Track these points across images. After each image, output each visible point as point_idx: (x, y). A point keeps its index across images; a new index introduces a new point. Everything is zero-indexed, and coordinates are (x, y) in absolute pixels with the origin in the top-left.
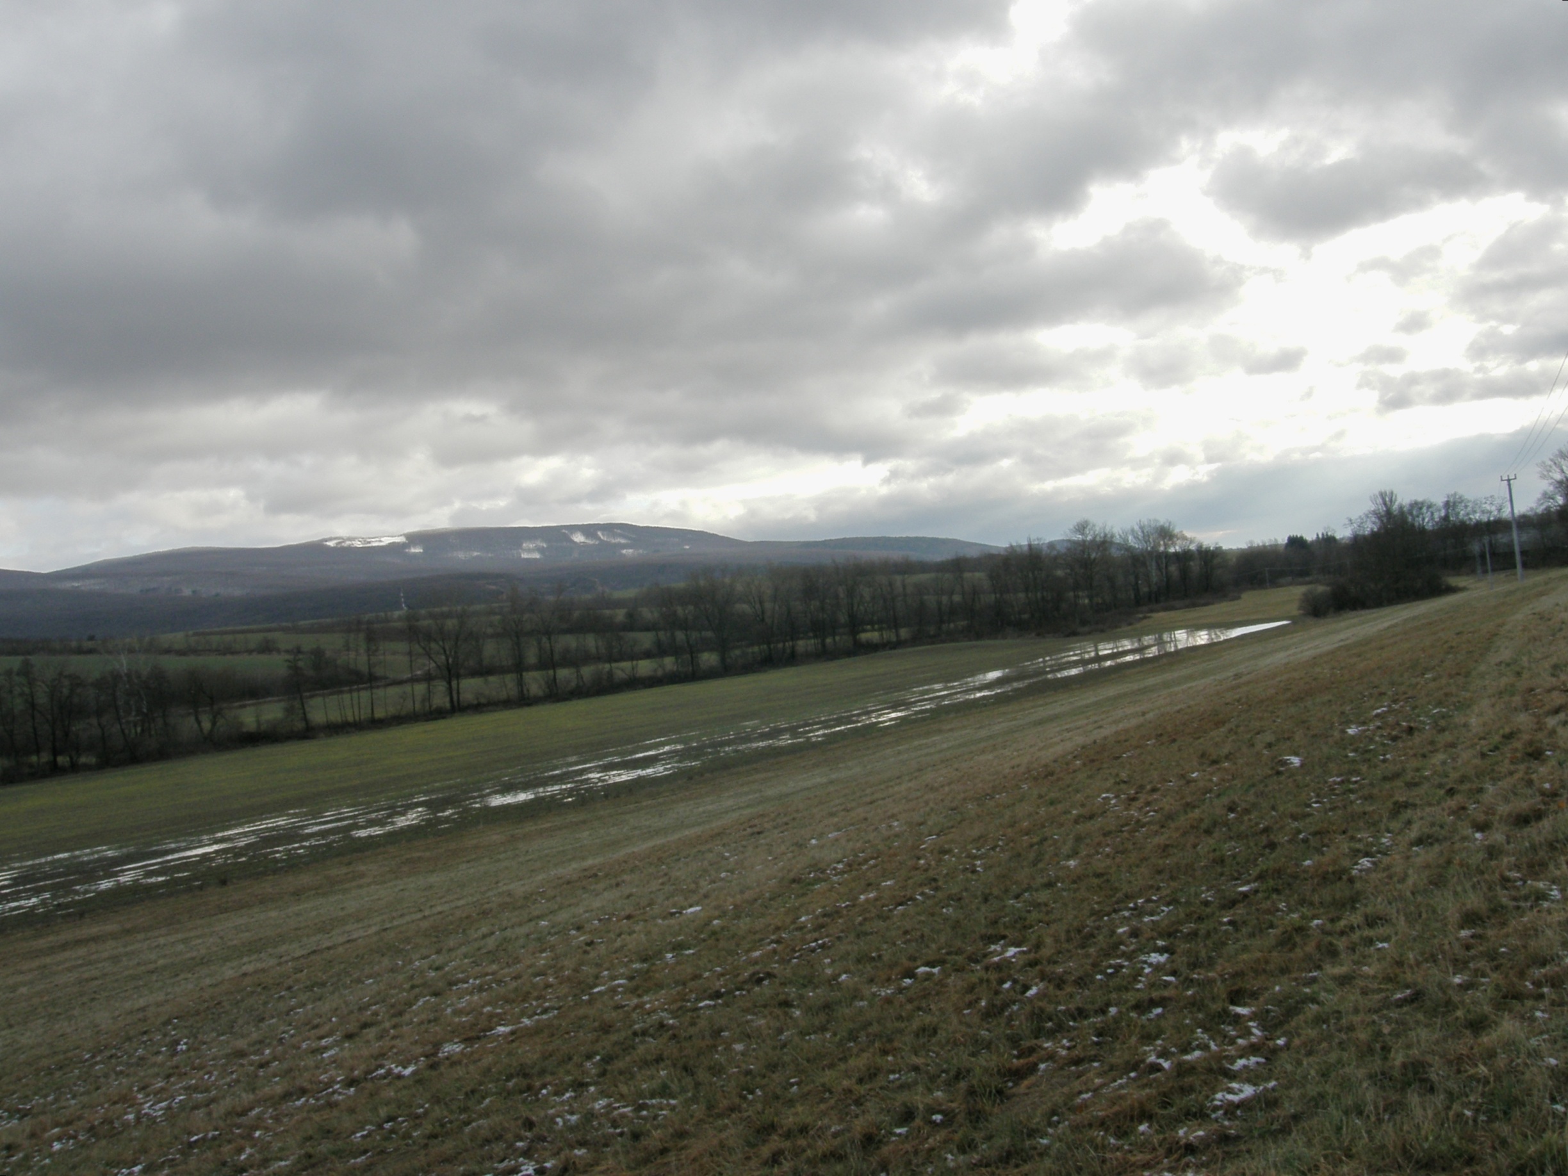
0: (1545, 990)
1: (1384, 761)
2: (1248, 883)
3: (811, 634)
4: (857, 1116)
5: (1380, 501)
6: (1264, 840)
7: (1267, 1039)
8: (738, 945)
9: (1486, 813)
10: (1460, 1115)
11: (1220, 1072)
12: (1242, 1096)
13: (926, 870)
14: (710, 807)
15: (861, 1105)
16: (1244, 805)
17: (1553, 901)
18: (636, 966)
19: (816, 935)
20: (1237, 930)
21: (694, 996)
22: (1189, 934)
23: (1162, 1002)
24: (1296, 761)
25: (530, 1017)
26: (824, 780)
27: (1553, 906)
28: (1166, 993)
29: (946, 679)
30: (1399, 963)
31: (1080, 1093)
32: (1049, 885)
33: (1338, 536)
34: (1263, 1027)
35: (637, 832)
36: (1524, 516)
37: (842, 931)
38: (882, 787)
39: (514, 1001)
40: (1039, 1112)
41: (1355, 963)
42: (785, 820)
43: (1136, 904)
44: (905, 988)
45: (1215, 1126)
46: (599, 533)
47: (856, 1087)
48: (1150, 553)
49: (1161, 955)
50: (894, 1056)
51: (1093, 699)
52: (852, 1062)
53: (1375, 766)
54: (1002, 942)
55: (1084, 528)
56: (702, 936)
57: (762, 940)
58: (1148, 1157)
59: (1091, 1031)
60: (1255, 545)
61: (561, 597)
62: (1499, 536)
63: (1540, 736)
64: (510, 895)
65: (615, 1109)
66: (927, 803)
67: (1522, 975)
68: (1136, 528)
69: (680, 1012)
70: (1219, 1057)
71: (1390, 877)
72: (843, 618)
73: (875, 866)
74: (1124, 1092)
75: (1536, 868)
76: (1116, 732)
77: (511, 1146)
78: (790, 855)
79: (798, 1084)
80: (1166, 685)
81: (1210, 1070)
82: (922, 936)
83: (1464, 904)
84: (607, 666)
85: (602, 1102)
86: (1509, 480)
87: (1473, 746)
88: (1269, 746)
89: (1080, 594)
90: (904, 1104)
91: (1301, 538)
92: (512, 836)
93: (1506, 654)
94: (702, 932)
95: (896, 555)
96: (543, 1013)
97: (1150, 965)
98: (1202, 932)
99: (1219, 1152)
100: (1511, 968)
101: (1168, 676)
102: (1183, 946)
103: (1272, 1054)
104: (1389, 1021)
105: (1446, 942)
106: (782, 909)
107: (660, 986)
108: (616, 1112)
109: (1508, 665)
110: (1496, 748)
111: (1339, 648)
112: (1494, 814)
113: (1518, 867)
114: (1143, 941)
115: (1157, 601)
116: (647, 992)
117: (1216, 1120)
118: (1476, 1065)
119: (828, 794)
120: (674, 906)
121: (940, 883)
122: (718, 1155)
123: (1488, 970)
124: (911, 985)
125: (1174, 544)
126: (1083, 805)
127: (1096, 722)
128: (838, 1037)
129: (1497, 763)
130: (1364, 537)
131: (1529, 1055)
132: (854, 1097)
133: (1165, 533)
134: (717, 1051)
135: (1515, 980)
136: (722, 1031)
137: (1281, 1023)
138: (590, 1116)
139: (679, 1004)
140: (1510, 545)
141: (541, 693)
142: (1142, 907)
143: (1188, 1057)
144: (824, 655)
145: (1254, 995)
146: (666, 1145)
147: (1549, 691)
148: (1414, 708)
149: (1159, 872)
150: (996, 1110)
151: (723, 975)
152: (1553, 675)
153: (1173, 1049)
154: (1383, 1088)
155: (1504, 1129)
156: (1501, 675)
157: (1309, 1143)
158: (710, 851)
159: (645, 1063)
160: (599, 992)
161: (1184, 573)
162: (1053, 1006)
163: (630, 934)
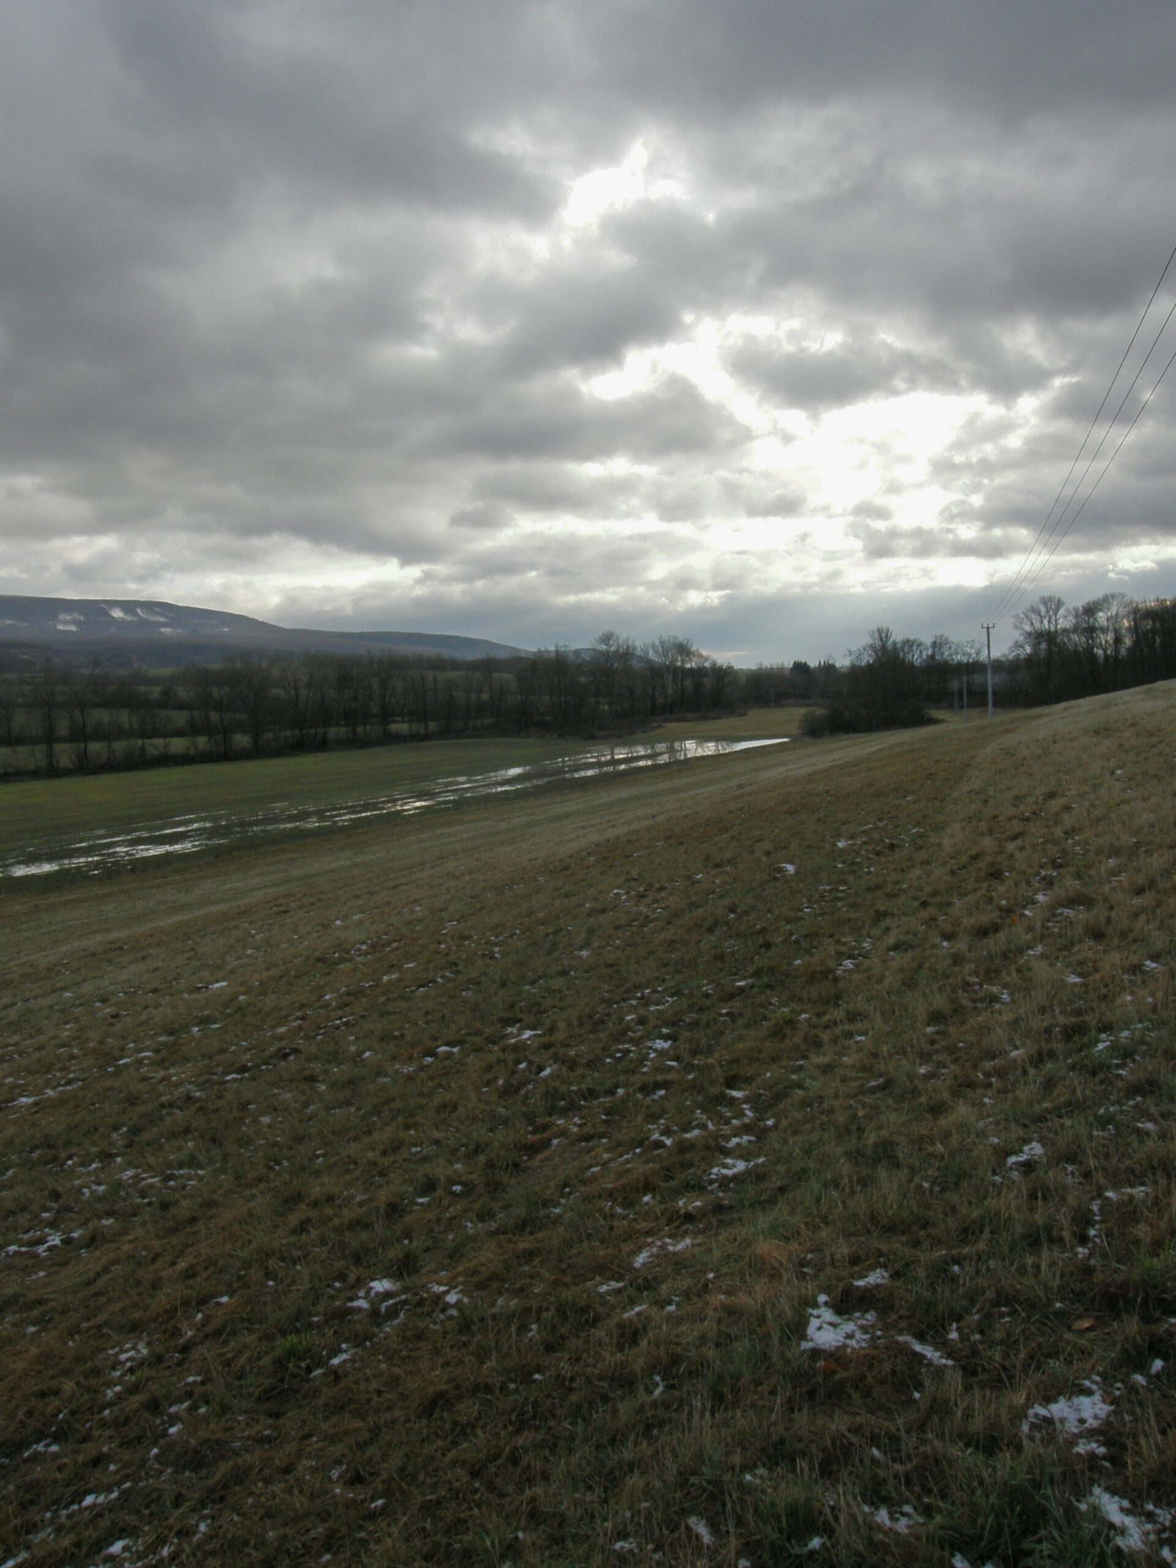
0: (993, 1080)
1: (869, 873)
2: (744, 978)
3: (343, 722)
4: (381, 1186)
5: (877, 636)
6: (760, 940)
7: (759, 1120)
8: (264, 1021)
9: (953, 925)
10: (919, 1187)
11: (716, 1149)
12: (735, 1170)
13: (447, 955)
14: (237, 885)
15: (385, 1175)
16: (744, 907)
17: (1003, 1004)
18: (162, 1039)
19: (340, 1013)
20: (733, 1020)
21: (220, 1069)
22: (691, 1023)
23: (664, 1085)
24: (791, 868)
25: (53, 1088)
26: (348, 863)
27: (1003, 1007)
28: (669, 1077)
29: (469, 772)
30: (875, 1055)
31: (591, 1166)
32: (564, 973)
33: (838, 665)
34: (754, 1109)
35: (163, 907)
36: (997, 661)
37: (366, 1010)
38: (405, 872)
39: (36, 1072)
40: (552, 1184)
41: (836, 1053)
42: (311, 900)
43: (643, 994)
44: (427, 1066)
45: (712, 1197)
46: (139, 611)
47: (380, 1160)
48: (668, 667)
49: (666, 1041)
50: (416, 1130)
51: (606, 800)
52: (376, 1135)
53: (861, 877)
54: (518, 1025)
55: (609, 639)
56: (228, 1011)
57: (289, 1016)
58: (651, 1225)
59: (600, 1110)
60: (764, 667)
61: (96, 671)
62: (976, 676)
63: (1000, 858)
64: (32, 965)
65: (144, 1179)
66: (448, 890)
67: (975, 1067)
68: (657, 643)
69: (207, 1085)
70: (716, 1136)
71: (869, 978)
72: (374, 709)
73: (397, 949)
74: (629, 1166)
75: (991, 974)
76: (628, 832)
77: (37, 1217)
78: (315, 935)
79: (324, 1155)
80: (675, 790)
81: (708, 1148)
82: (443, 1017)
83: (931, 1005)
84: (140, 742)
85: (130, 1173)
86: (988, 628)
87: (944, 864)
88: (768, 853)
89: (601, 700)
90: (426, 1176)
91: (805, 664)
92: (36, 906)
93: (976, 783)
94: (228, 1007)
95: (429, 651)
96: (67, 1084)
97: (655, 1050)
98: (703, 1022)
99: (714, 1221)
100: (967, 1060)
101: (677, 782)
102: (686, 1034)
103: (762, 1134)
104: (864, 1106)
105: (915, 1036)
106: (307, 988)
107: (186, 1059)
108: (143, 1183)
109: (977, 793)
110: (964, 867)
111: (832, 767)
112: (959, 926)
113: (976, 973)
114: (650, 1028)
115: (671, 712)
116: (173, 1065)
117: (712, 1192)
118: (934, 1144)
119: (353, 877)
120: (201, 980)
121: (460, 968)
122: (247, 1224)
123: (948, 1062)
124: (432, 1063)
125: (690, 661)
126: (595, 899)
127: (609, 821)
128: (362, 1112)
129: (964, 880)
130: (860, 667)
131: (978, 1135)
132: (378, 1169)
133: (683, 649)
134: (244, 1124)
135: (970, 1071)
136: (250, 1103)
137: (771, 1106)
138: (118, 1185)
139: (205, 1077)
140: (985, 685)
141: (71, 766)
142: (649, 997)
143: (688, 1136)
144: (354, 743)
145: (748, 1080)
146: (195, 1214)
147: (1010, 819)
148: (896, 827)
149: (665, 965)
150: (512, 1181)
151: (249, 1049)
152: (1014, 805)
153: (675, 1128)
154: (857, 1164)
155: (954, 1198)
156: (971, 801)
157: (792, 1212)
158: (236, 927)
159: (173, 1135)
160: (125, 1064)
161: (698, 688)
162: (566, 1087)
163: (156, 1008)
